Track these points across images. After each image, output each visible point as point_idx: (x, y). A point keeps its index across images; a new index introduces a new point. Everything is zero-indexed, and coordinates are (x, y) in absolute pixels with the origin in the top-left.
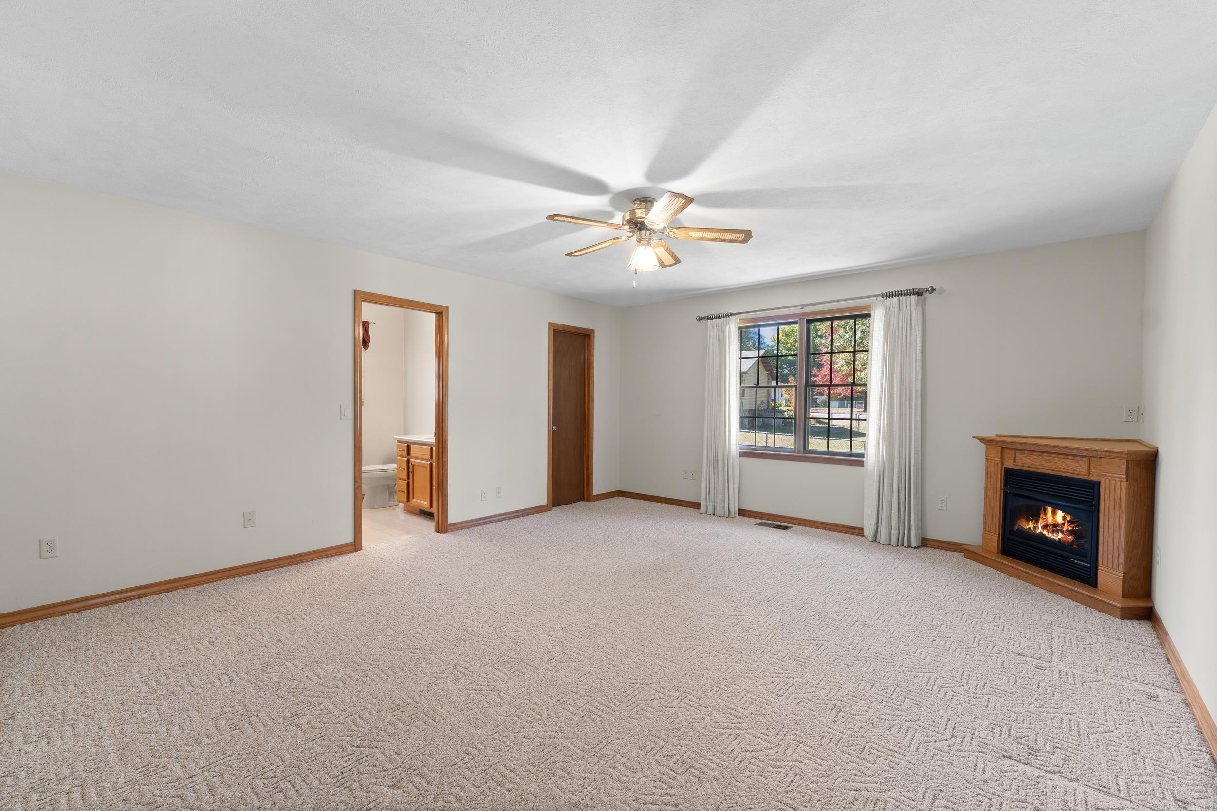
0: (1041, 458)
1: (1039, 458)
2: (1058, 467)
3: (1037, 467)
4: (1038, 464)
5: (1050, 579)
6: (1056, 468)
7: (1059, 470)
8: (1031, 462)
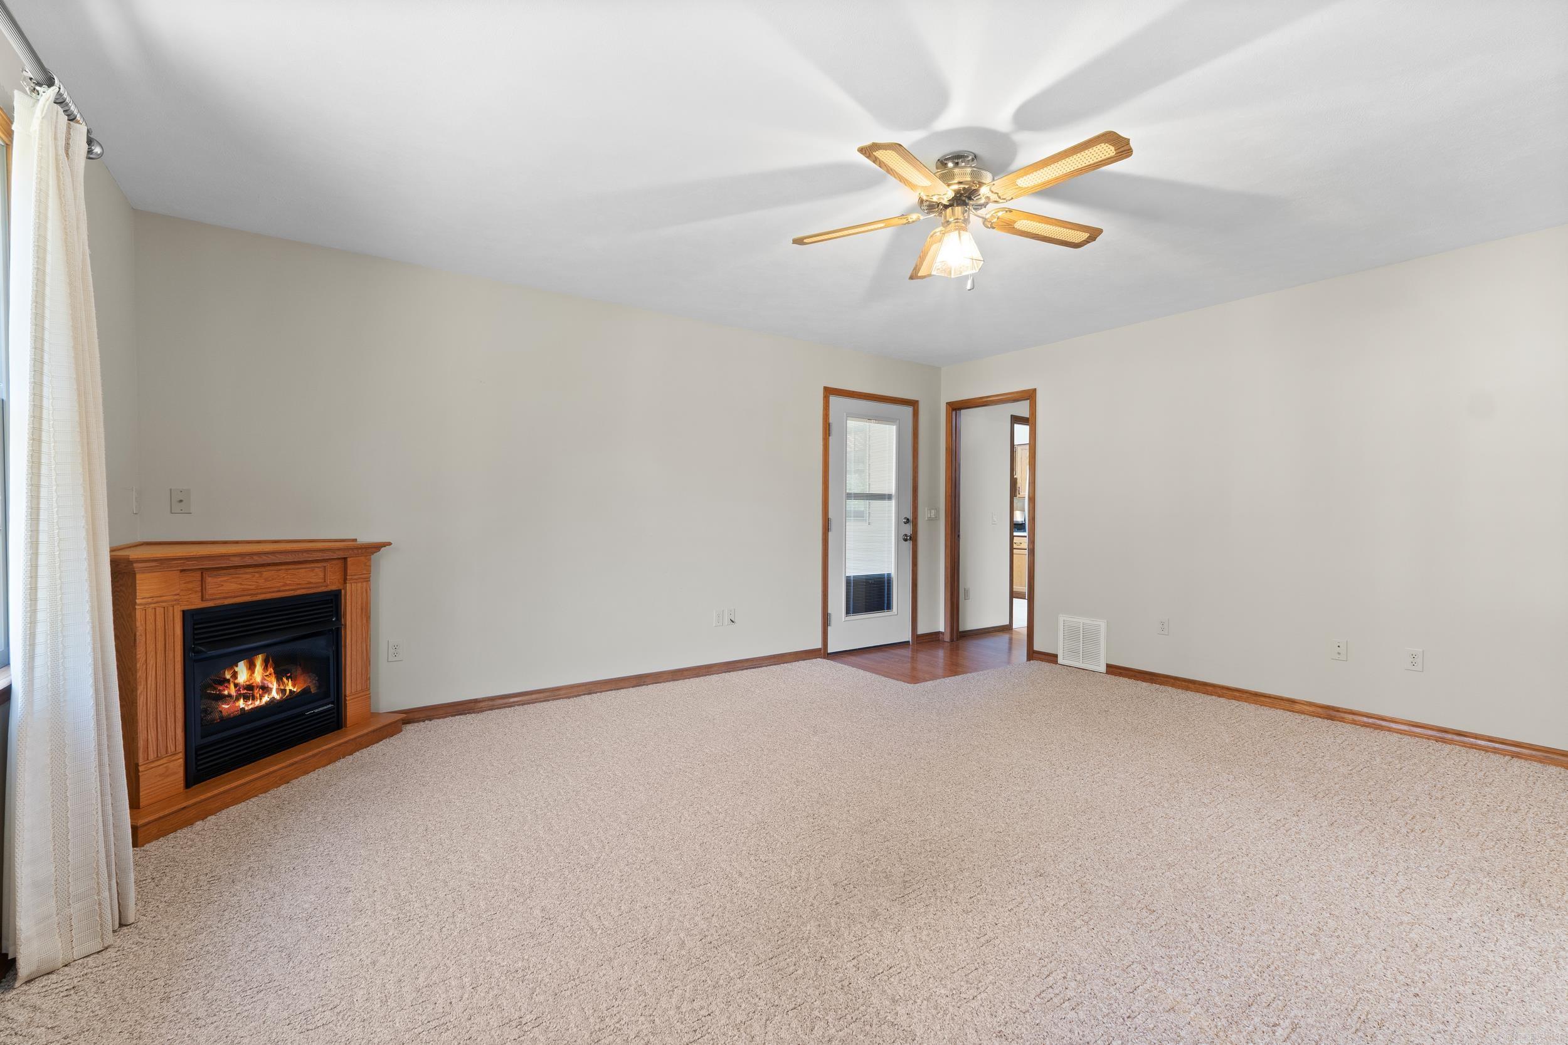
0: (257, 575)
1: (254, 576)
2: (286, 585)
3: (252, 592)
4: (253, 587)
5: (325, 747)
6: (284, 586)
7: (287, 588)
8: (239, 586)
